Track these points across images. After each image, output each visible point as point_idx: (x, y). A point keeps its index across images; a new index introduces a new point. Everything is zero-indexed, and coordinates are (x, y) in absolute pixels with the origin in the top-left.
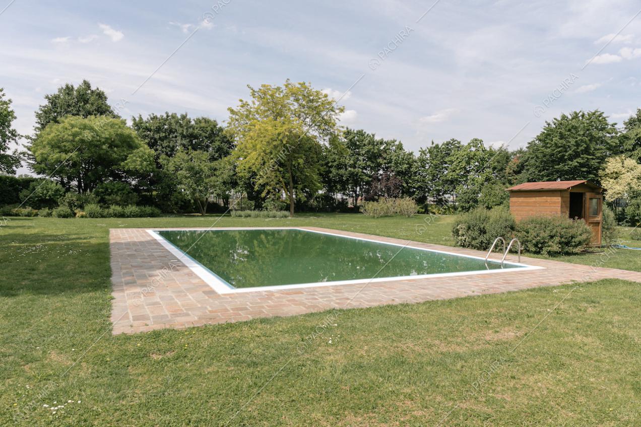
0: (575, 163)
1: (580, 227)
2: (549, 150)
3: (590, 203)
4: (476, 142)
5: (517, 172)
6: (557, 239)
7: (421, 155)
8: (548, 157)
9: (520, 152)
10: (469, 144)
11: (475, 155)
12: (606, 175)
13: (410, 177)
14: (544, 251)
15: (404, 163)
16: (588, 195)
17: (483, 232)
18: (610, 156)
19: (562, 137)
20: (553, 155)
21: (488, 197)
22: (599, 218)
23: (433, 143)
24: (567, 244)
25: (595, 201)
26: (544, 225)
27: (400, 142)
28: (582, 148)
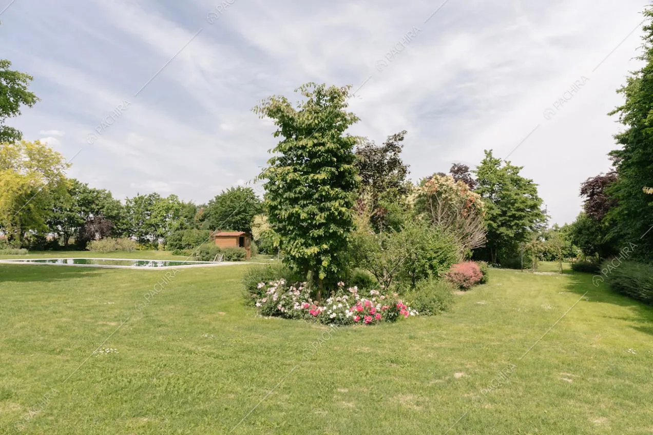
0: (238, 218)
1: (243, 250)
2: (224, 209)
3: (247, 241)
4: (173, 197)
5: (202, 220)
6: (236, 255)
7: (127, 203)
8: (223, 213)
9: (204, 206)
10: (168, 198)
11: (173, 207)
12: (254, 225)
13: (119, 220)
14: (232, 259)
15: (114, 210)
16: (246, 238)
17: (208, 253)
18: (256, 214)
19: (232, 201)
20: (226, 212)
21: (188, 238)
22: (249, 248)
23: (138, 194)
24: (239, 256)
25: (248, 240)
26: (231, 250)
27: (109, 191)
28: (242, 209)
